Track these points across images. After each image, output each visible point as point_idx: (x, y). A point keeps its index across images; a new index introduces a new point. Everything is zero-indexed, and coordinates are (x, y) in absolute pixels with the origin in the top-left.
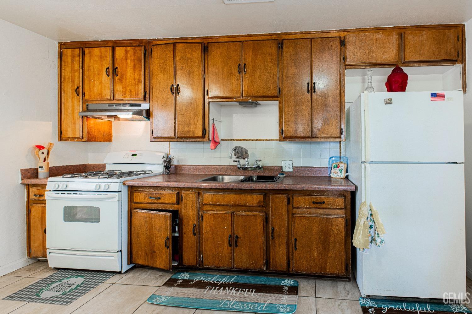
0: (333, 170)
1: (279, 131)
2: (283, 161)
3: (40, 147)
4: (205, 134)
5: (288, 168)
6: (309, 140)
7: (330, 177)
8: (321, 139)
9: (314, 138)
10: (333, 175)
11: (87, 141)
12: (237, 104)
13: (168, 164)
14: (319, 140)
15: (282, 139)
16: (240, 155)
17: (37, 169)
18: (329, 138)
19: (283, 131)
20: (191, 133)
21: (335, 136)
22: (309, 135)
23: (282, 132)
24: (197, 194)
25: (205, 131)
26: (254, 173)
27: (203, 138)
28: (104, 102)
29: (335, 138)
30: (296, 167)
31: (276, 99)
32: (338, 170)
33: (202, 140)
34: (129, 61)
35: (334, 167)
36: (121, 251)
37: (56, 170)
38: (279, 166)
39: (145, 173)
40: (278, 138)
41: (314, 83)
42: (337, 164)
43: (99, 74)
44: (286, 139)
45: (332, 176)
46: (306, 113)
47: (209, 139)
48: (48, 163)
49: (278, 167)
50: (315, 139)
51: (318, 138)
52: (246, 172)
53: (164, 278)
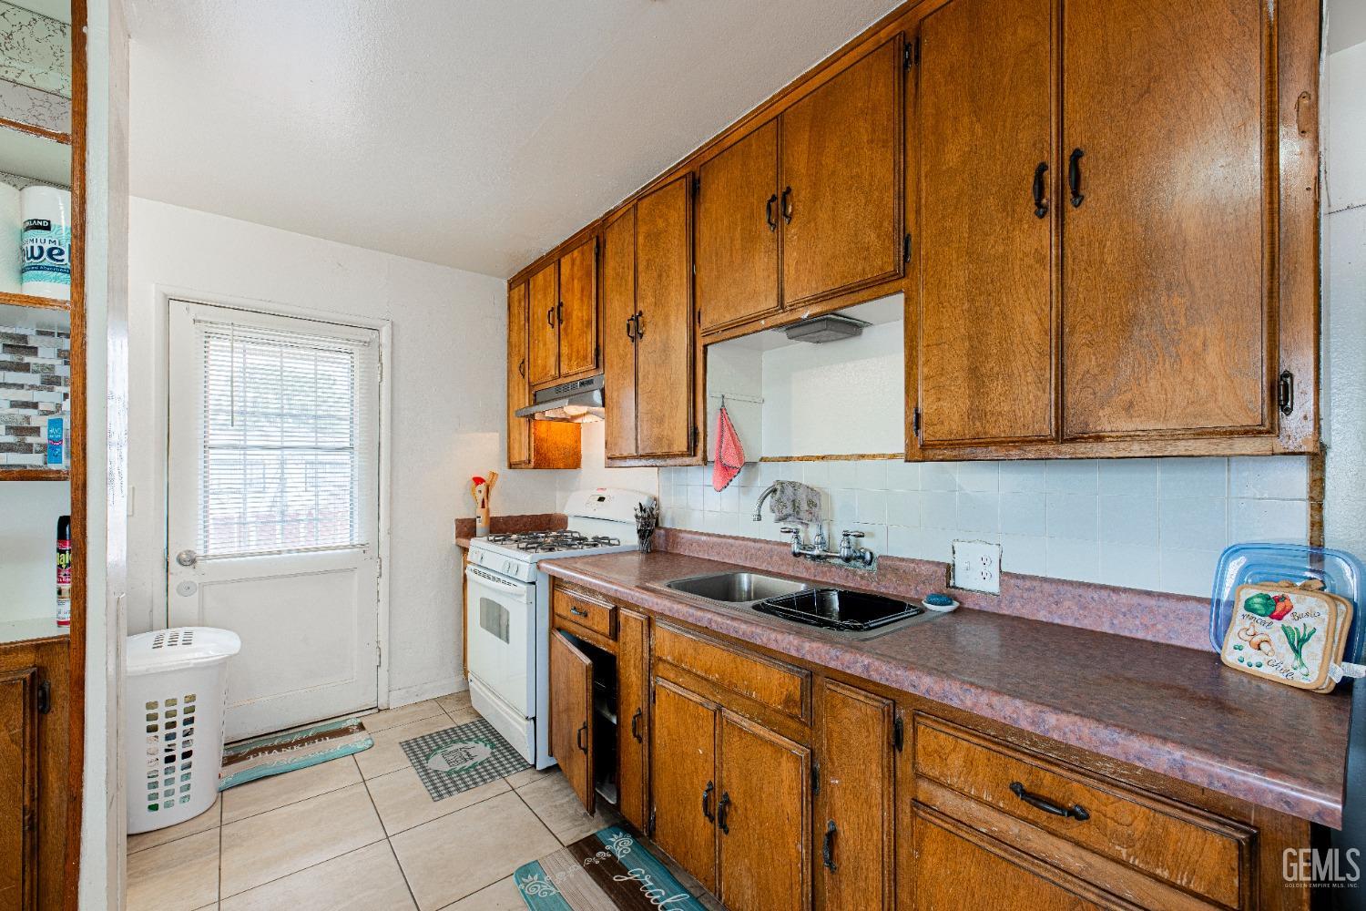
0: (1240, 621)
1: (907, 417)
2: (957, 545)
3: (478, 481)
4: (695, 446)
5: (977, 578)
6: (1048, 450)
7: (1217, 658)
8: (1122, 445)
9: (1073, 440)
10: (1238, 654)
11: (534, 468)
12: (781, 335)
13: (649, 524)
14: (1105, 449)
15: (918, 455)
16: (789, 510)
17: (475, 520)
18: (1174, 436)
19: (918, 416)
20: (665, 442)
21: (1227, 424)
22: (1048, 428)
23: (916, 422)
24: (645, 623)
25: (693, 435)
26: (847, 576)
27: (689, 455)
28: (548, 386)
29: (1231, 433)
30: (1017, 576)
31: (895, 285)
32: (1275, 631)
33: (687, 460)
34: (576, 281)
35: (1248, 607)
36: (534, 719)
37: (505, 524)
38: (939, 564)
39: (609, 544)
40: (900, 448)
41: (1077, 155)
42: (1272, 595)
43: (543, 329)
44: (930, 453)
45: (1230, 657)
46: (1030, 319)
47: (705, 459)
48: (488, 511)
49: (935, 568)
50: (1081, 449)
51: (1099, 438)
52: (822, 572)
53: (585, 828)
